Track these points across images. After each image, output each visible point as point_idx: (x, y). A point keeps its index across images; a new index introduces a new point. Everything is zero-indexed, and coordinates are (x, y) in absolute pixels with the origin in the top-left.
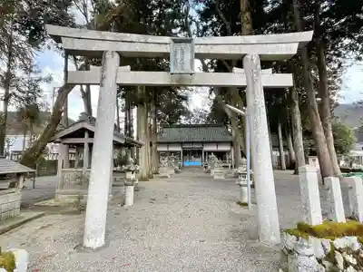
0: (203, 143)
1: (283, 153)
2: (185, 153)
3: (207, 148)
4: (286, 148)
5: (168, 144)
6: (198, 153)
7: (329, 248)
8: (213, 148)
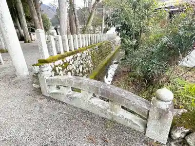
7: (53, 66)
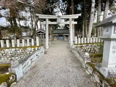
0: (63, 33)
1: (80, 35)
2: (59, 36)
3: (64, 35)
4: (81, 34)
5: (55, 34)
6: (62, 36)
8: (65, 34)
